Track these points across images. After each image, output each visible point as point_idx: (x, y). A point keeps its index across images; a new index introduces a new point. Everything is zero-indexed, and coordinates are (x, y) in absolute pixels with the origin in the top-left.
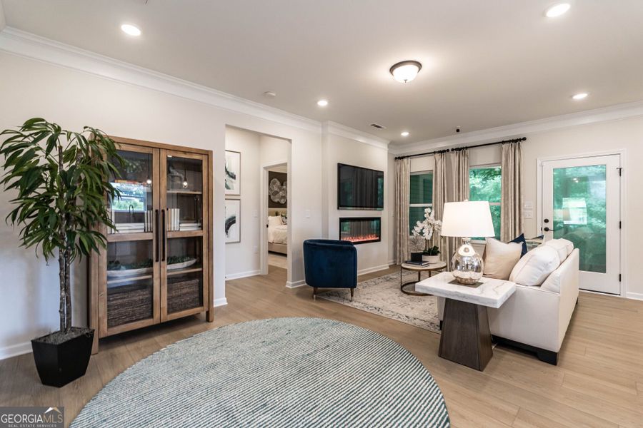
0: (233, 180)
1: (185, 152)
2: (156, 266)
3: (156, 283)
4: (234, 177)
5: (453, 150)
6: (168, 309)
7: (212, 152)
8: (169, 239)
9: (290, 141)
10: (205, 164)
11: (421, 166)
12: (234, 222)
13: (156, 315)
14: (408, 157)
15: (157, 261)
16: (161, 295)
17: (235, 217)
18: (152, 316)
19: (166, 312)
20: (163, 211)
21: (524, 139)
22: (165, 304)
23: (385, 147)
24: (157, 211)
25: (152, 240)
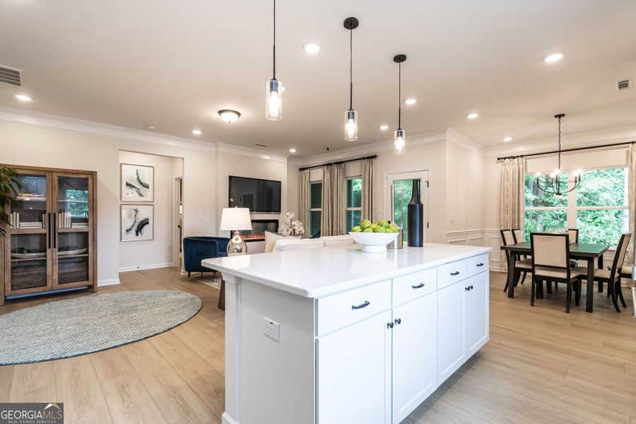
0: (147, 189)
1: (73, 174)
2: (49, 251)
3: (49, 263)
4: (147, 187)
5: (334, 163)
6: (59, 281)
7: (96, 172)
8: (59, 234)
9: (183, 159)
10: (90, 181)
11: (317, 175)
12: (148, 223)
13: (49, 284)
14: (307, 168)
15: (50, 248)
16: (53, 271)
17: (148, 219)
18: (46, 285)
19: (57, 283)
20: (55, 214)
21: (376, 156)
22: (56, 277)
23: (286, 161)
24: (49, 214)
25: (45, 234)
